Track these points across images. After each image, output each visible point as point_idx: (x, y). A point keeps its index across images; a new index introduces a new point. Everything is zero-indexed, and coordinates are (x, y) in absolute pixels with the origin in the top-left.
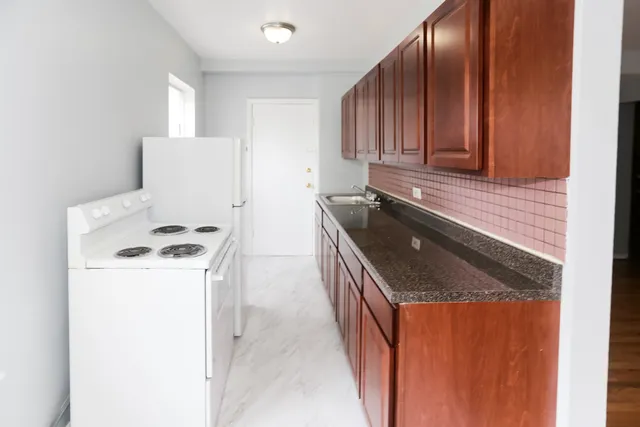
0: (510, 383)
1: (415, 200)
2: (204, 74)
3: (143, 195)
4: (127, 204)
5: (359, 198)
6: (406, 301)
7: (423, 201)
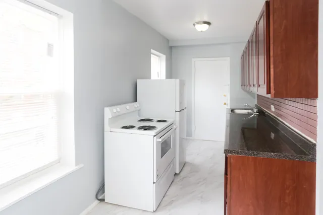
0: (286, 201)
1: (272, 112)
2: (171, 48)
3: (136, 105)
4: (128, 107)
5: (250, 111)
6: (231, 153)
7: (275, 113)
